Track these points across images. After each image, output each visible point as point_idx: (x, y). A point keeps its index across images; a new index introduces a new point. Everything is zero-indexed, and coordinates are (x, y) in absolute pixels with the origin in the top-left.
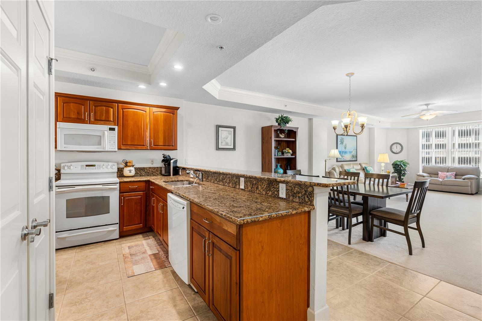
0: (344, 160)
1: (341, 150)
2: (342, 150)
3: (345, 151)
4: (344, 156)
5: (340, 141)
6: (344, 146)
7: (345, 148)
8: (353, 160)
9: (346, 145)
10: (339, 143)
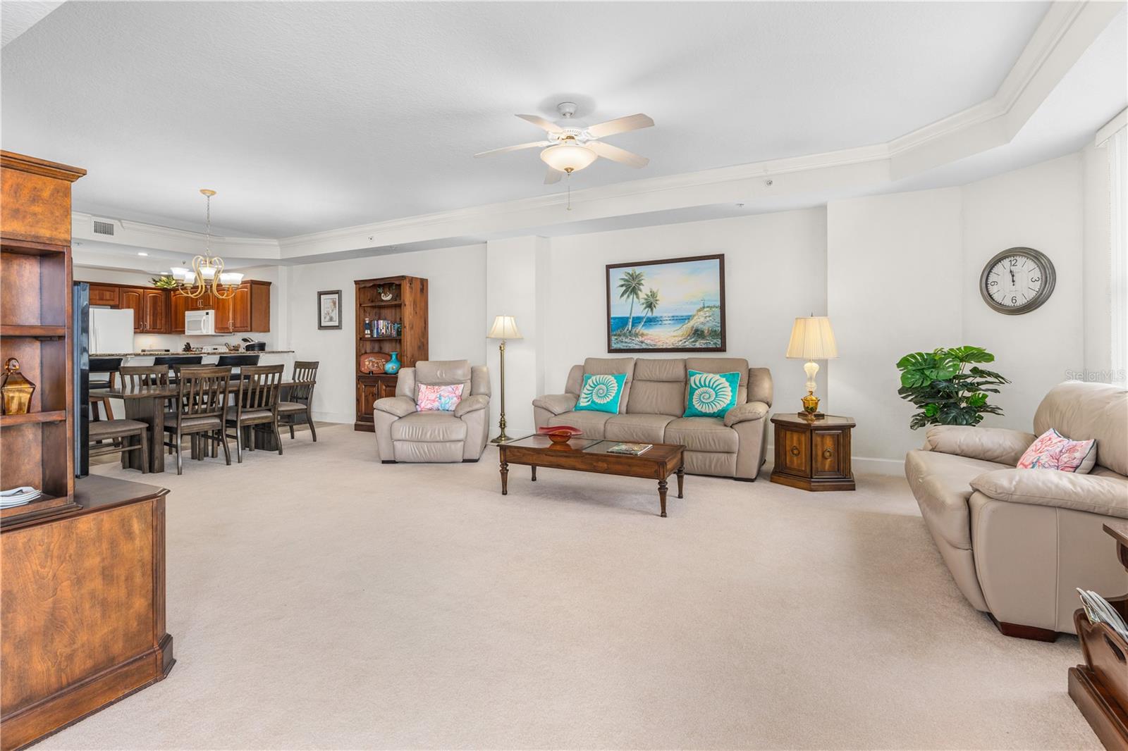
0: (644, 346)
1: (628, 315)
2: (633, 315)
3: (649, 315)
4: (642, 335)
5: (622, 286)
6: (643, 301)
7: (650, 306)
8: (698, 345)
9: (653, 295)
10: (616, 291)
